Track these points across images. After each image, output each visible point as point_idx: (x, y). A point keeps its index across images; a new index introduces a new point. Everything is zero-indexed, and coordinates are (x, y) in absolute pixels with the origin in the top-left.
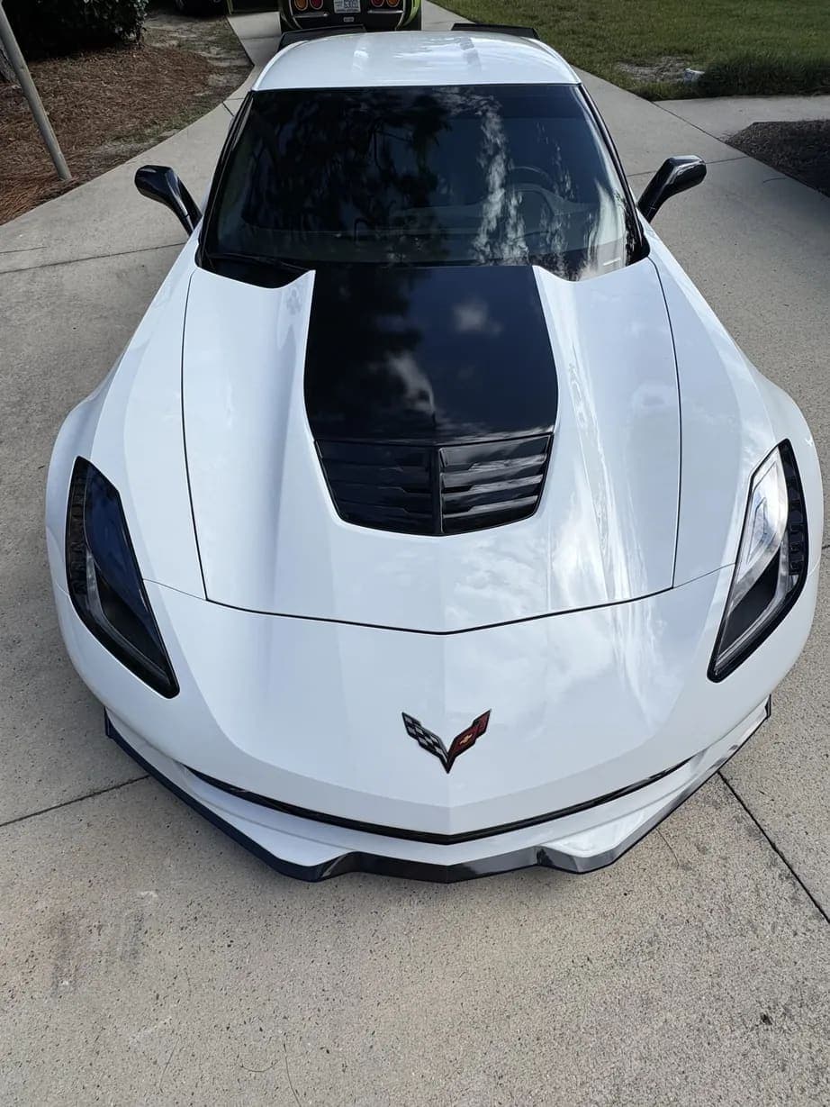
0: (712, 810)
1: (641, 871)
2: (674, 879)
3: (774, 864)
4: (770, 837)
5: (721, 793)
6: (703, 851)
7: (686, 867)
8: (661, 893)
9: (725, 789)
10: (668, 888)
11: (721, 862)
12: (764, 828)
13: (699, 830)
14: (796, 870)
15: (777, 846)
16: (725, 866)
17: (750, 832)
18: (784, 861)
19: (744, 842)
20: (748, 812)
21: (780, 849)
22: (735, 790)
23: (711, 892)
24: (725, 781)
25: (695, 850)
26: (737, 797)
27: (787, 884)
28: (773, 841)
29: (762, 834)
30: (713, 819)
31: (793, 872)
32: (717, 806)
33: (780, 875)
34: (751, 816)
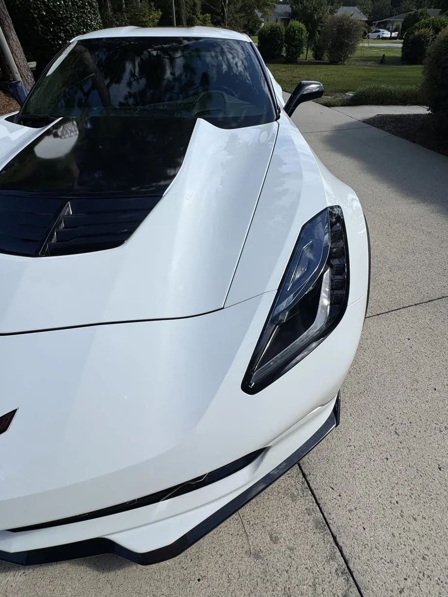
0: (289, 501)
1: (219, 556)
2: (244, 568)
3: (332, 558)
4: (333, 530)
5: (299, 486)
6: (275, 540)
7: (257, 556)
8: (229, 581)
9: (303, 483)
10: (237, 576)
11: (288, 552)
12: (329, 521)
13: (275, 520)
14: (351, 565)
15: (338, 539)
16: (290, 557)
17: (317, 523)
18: (342, 555)
19: (310, 534)
20: (318, 505)
21: (340, 544)
22: (311, 485)
23: (274, 583)
24: (304, 476)
25: (268, 538)
26: (311, 491)
27: (341, 580)
28: (335, 534)
29: (326, 527)
30: (289, 510)
31: (348, 567)
32: (294, 498)
33: (337, 570)
34: (320, 509)
